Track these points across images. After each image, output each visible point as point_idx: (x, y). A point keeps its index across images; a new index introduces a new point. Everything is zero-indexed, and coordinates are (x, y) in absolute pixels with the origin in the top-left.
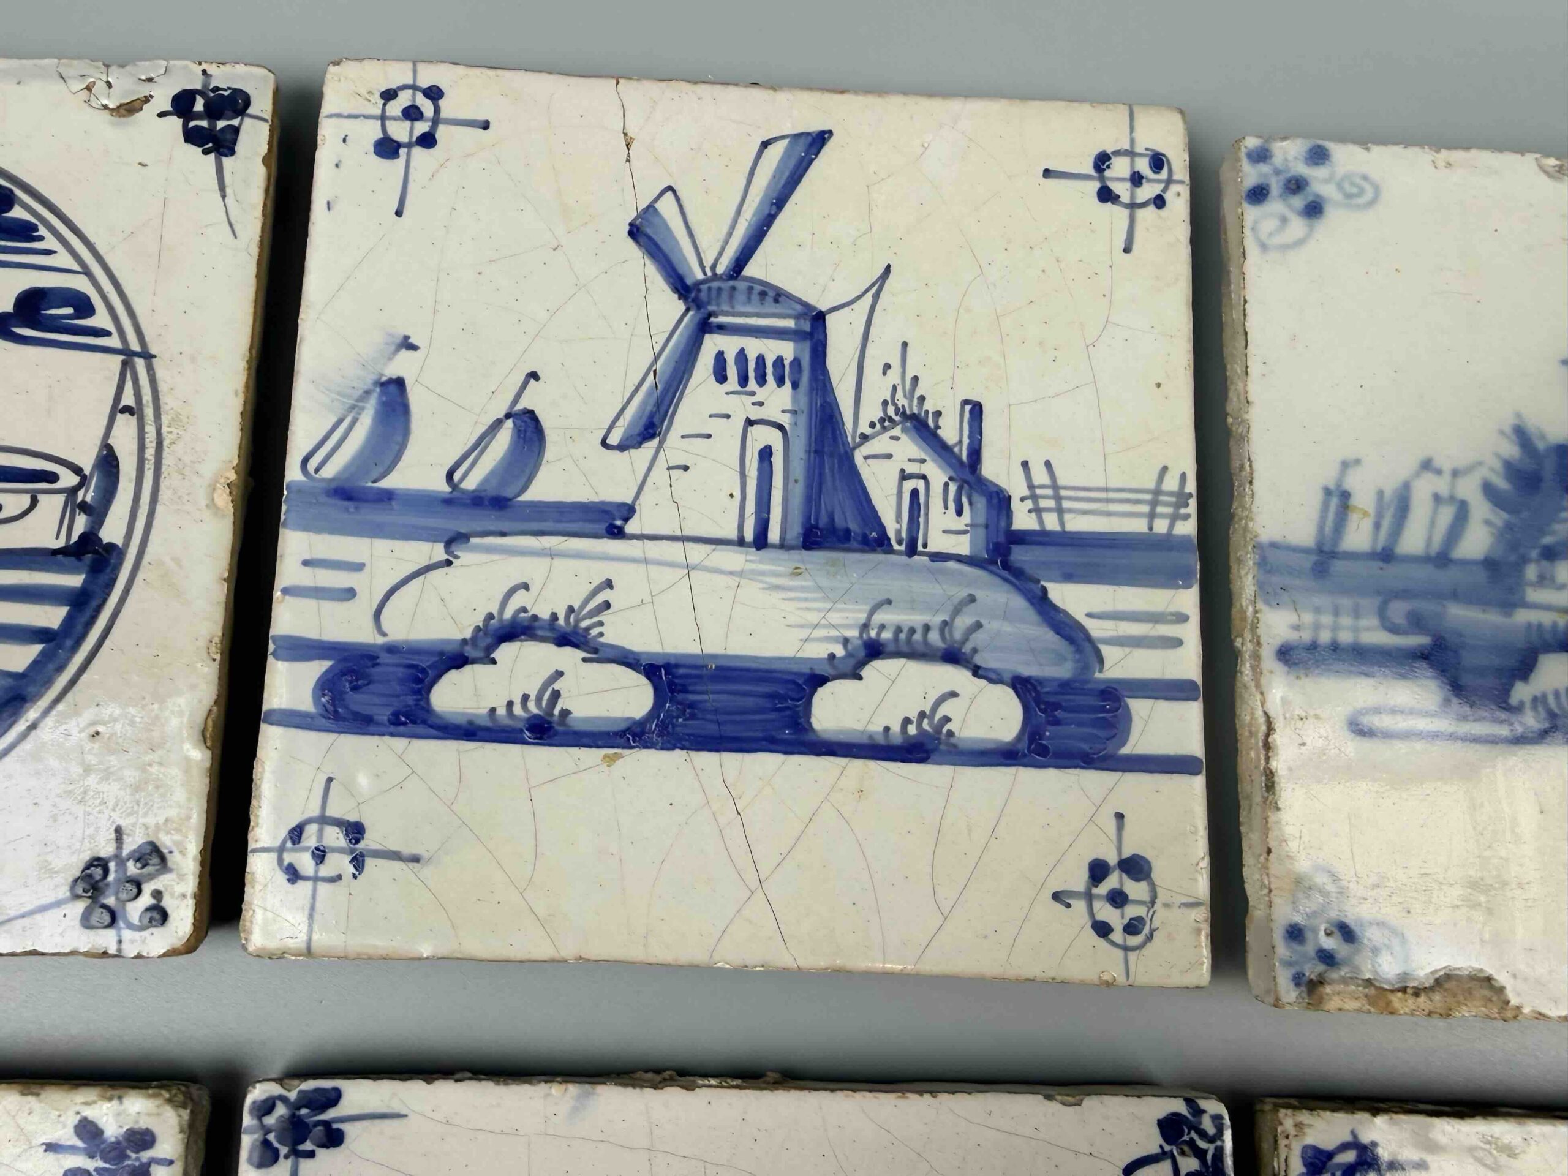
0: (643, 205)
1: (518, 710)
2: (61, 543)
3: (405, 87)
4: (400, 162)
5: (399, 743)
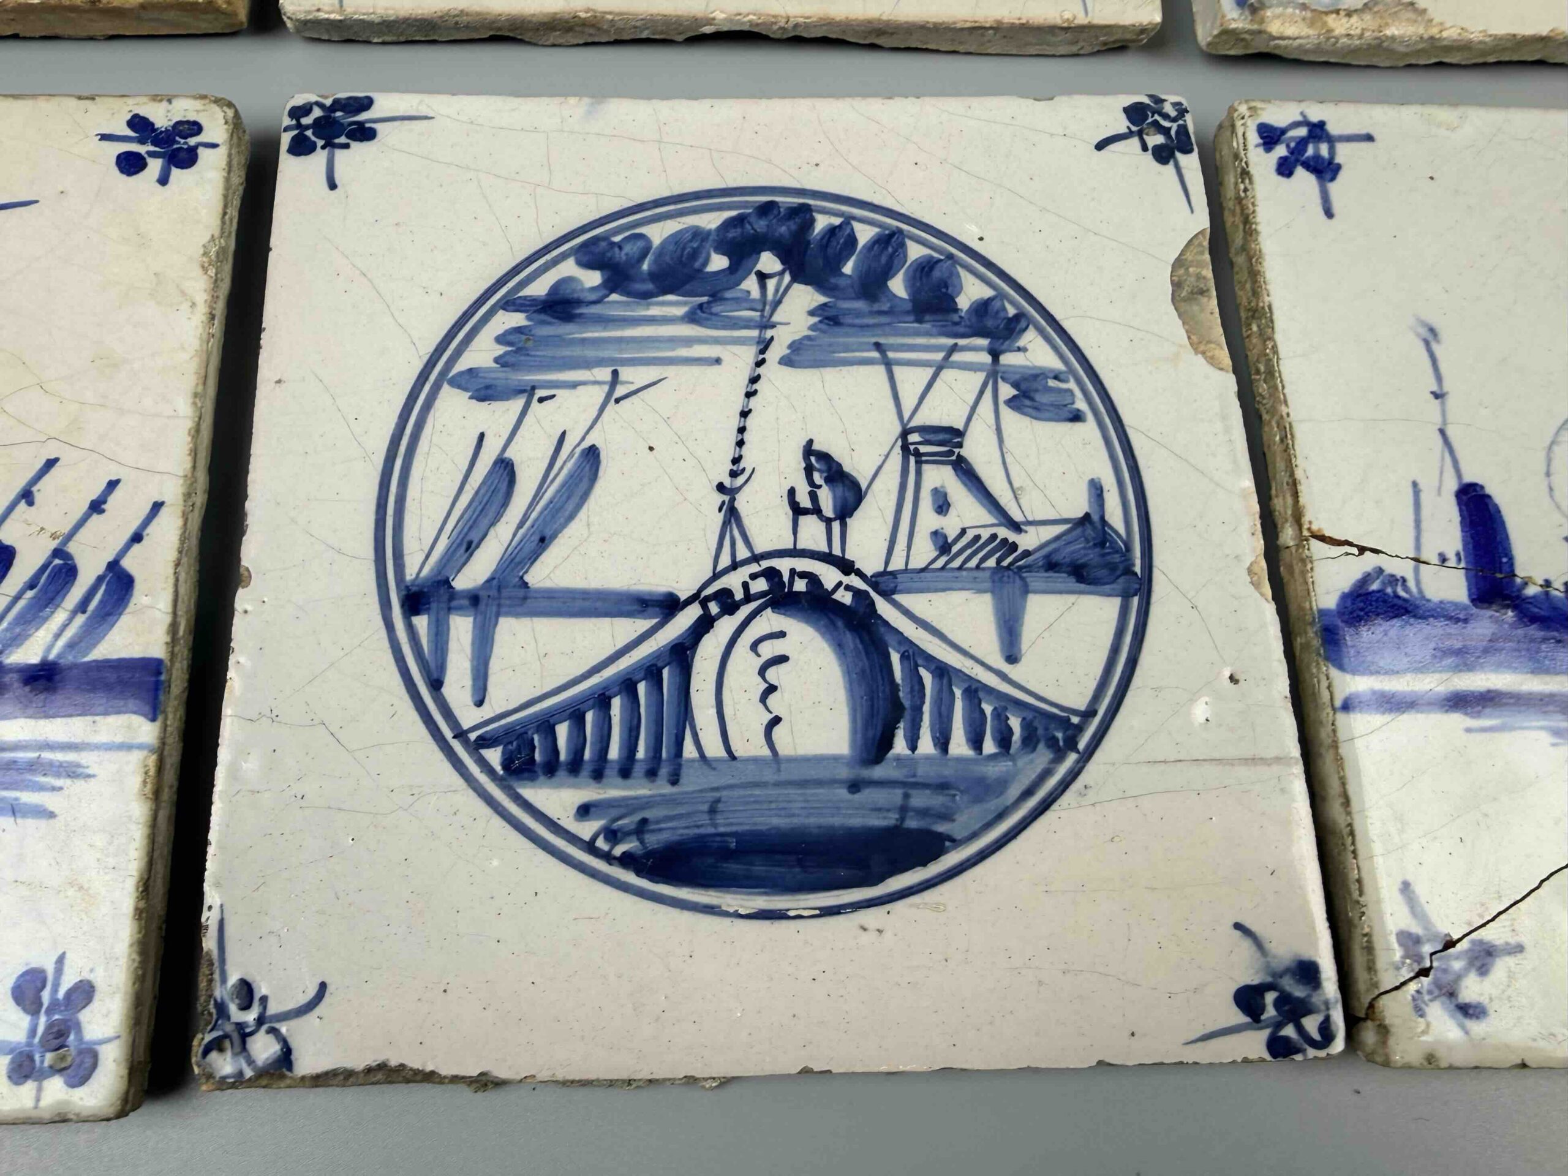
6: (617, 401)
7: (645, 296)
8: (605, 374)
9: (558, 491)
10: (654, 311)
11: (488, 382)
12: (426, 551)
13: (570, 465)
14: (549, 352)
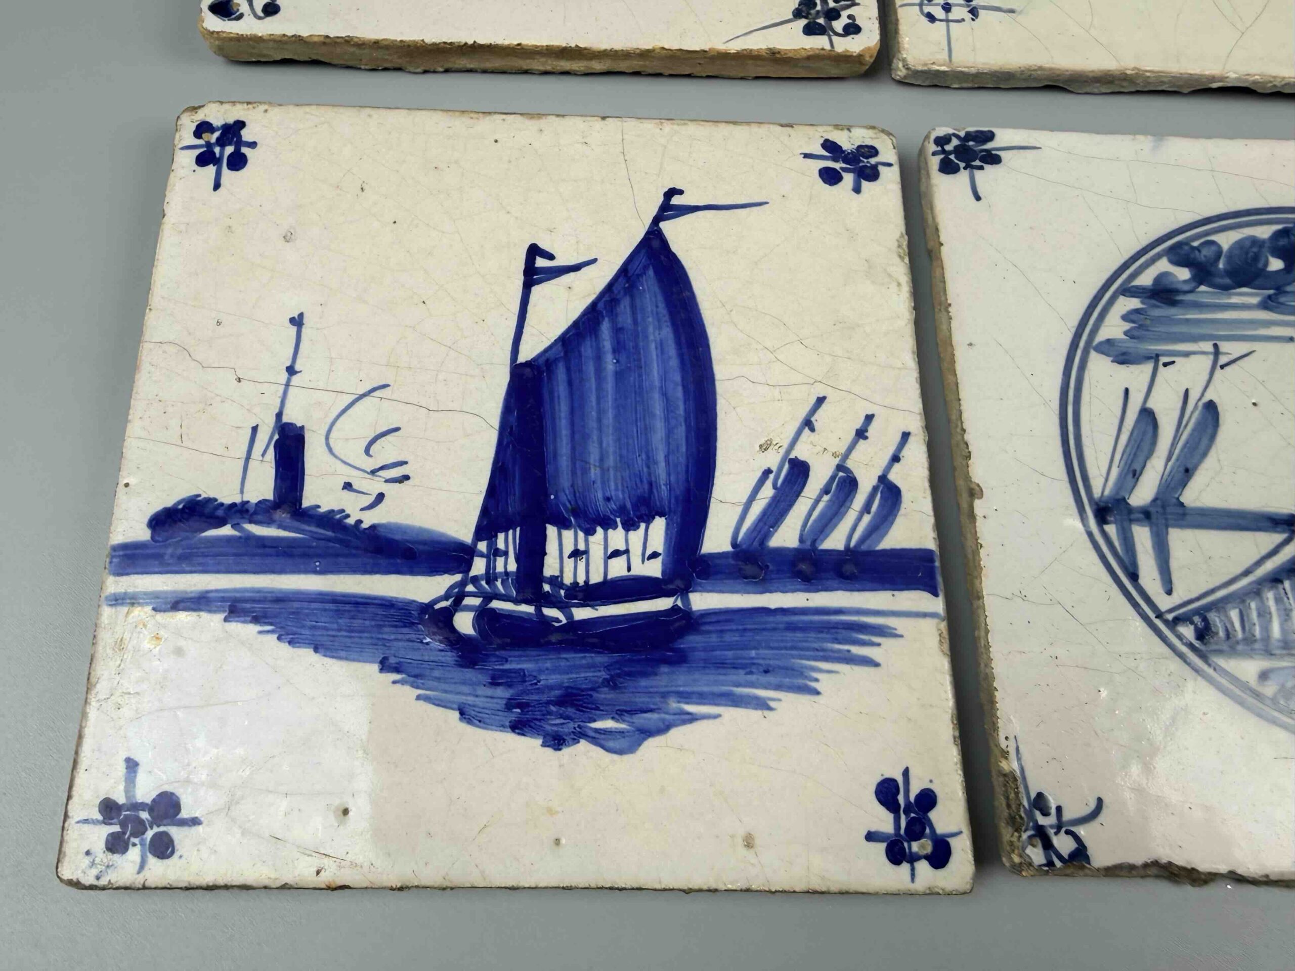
6: (1222, 367)
7: (1226, 288)
8: (1208, 346)
9: (1191, 435)
10: (1235, 300)
11: (1124, 350)
12: (1105, 475)
13: (1196, 414)
14: (1162, 329)
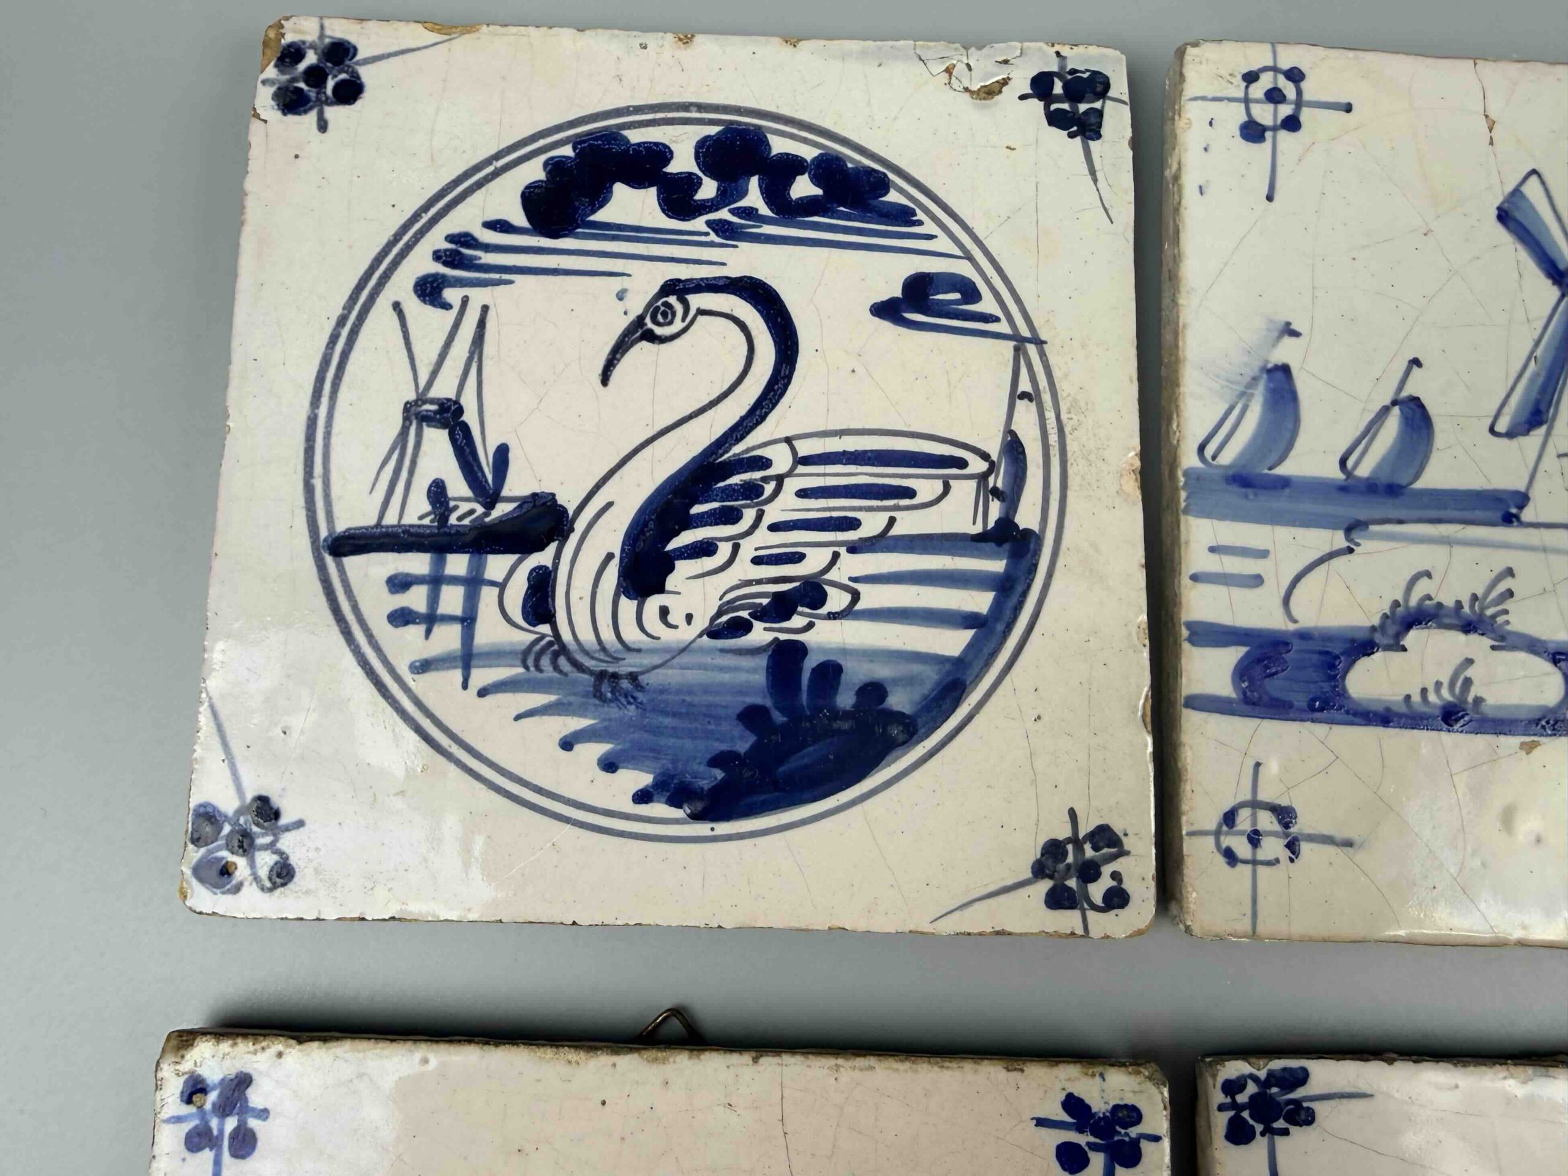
0: (1509, 188)
1: (1432, 697)
2: (978, 529)
3: (1265, 69)
4: (1267, 145)
5: (1320, 730)
